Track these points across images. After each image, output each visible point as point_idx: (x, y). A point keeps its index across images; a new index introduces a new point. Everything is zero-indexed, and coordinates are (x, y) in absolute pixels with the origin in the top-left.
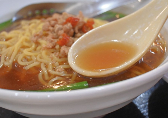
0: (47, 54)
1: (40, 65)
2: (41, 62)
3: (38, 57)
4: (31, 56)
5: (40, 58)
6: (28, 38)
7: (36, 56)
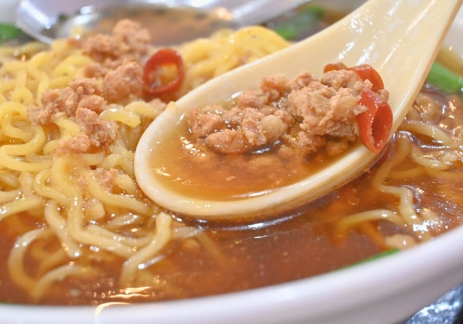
0: (69, 171)
1: (42, 208)
2: (47, 199)
3: (38, 179)
4: (17, 174)
5: (47, 184)
6: (23, 110)
7: (33, 174)
